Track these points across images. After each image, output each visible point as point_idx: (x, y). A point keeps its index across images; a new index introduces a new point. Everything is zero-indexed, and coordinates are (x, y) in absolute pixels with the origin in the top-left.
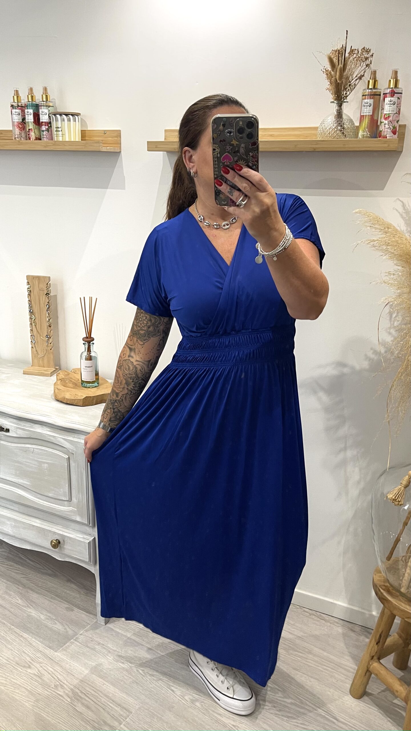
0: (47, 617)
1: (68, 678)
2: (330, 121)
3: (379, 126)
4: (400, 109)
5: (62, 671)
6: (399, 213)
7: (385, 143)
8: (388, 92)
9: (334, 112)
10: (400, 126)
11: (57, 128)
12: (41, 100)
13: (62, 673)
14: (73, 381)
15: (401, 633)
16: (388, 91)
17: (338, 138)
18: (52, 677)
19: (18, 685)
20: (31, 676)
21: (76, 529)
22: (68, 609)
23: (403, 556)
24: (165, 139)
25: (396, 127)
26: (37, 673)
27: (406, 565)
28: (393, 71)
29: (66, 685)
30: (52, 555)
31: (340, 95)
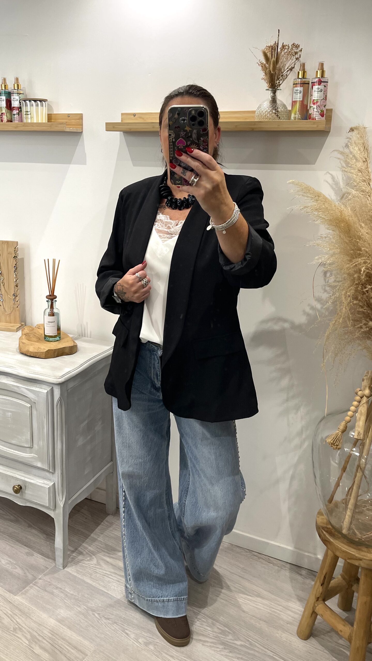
0: (8, 562)
1: (26, 622)
2: (266, 105)
3: (309, 110)
4: (326, 96)
5: (20, 614)
6: (329, 184)
7: (314, 124)
8: (316, 81)
9: (269, 98)
10: (327, 110)
11: (27, 112)
12: (13, 89)
13: (21, 617)
14: (37, 335)
15: (345, 575)
17: (273, 120)
18: (11, 620)
21: (37, 475)
22: (28, 554)
23: (343, 499)
24: (122, 121)
25: (324, 110)
27: (346, 508)
28: (319, 63)
29: (24, 628)
30: (14, 500)
31: (274, 83)
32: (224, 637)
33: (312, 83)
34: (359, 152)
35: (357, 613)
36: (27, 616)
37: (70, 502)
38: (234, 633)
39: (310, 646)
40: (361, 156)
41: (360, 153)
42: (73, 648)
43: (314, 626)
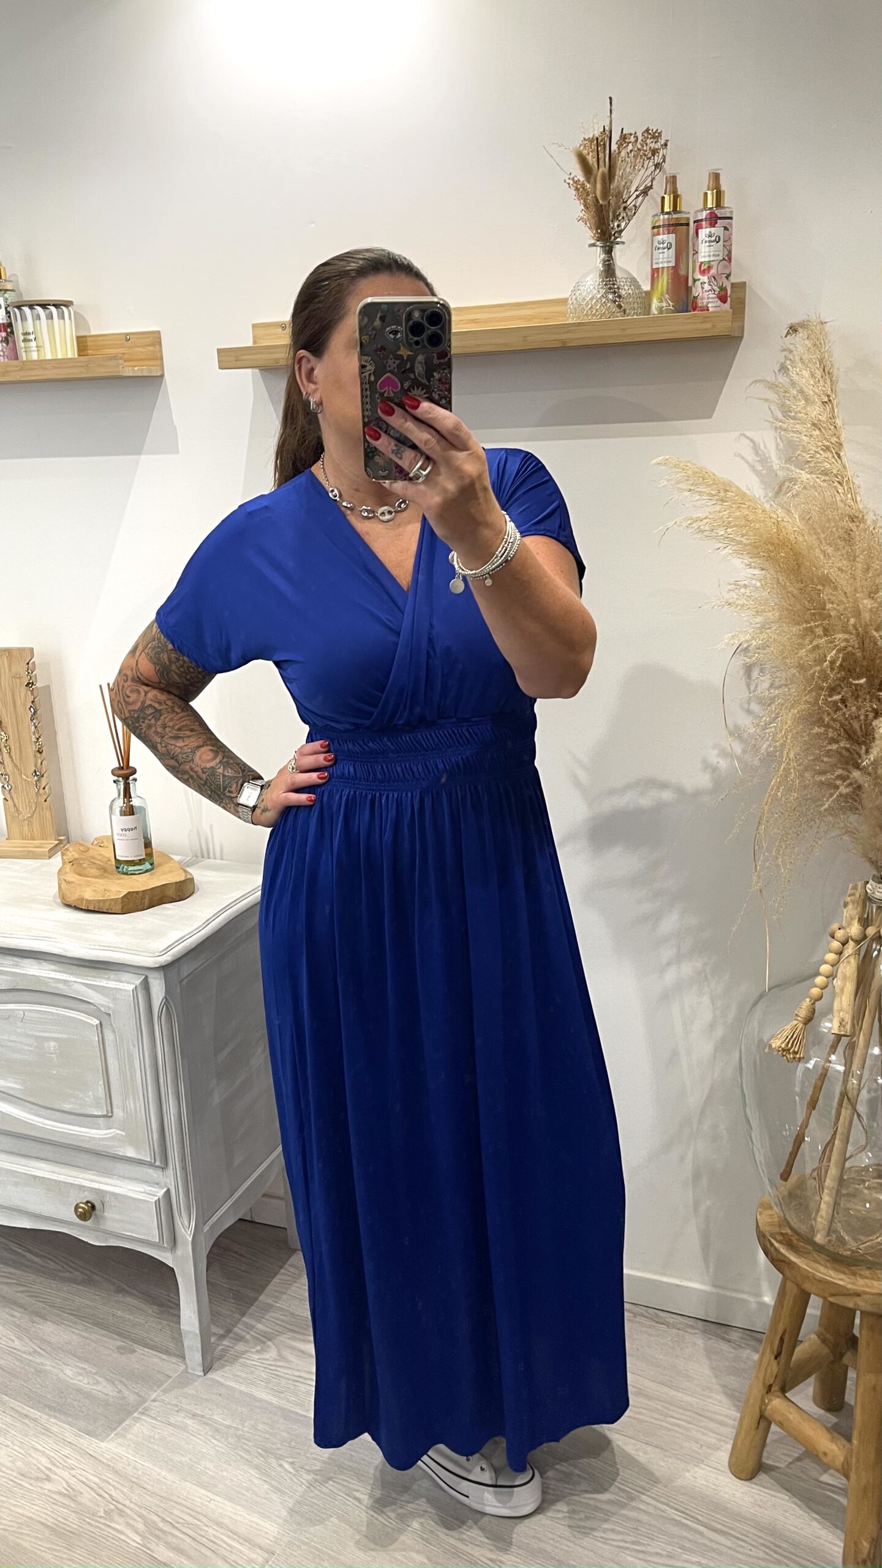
0: (78, 1370)
1: (133, 1496)
2: (591, 283)
3: (691, 287)
4: (730, 252)
5: (118, 1480)
6: (747, 462)
7: (704, 321)
8: (704, 217)
9: (597, 264)
10: (733, 285)
11: (26, 334)
13: (120, 1487)
14: (98, 862)
15: (824, 1333)
16: (704, 215)
17: (609, 318)
18: (99, 1495)
19: (26, 1520)
20: (52, 1498)
21: (126, 1175)
22: (121, 1350)
23: (814, 1170)
24: (255, 341)
25: (726, 288)
26: (67, 1490)
27: (821, 1188)
28: (710, 174)
29: (128, 1508)
30: (79, 1235)
31: (607, 229)
34: (812, 382)
35: (858, 1412)
36: (133, 1482)
37: (206, 1228)
39: (761, 1491)
40: (817, 391)
41: (815, 383)
42: (241, 1541)
43: (765, 1449)
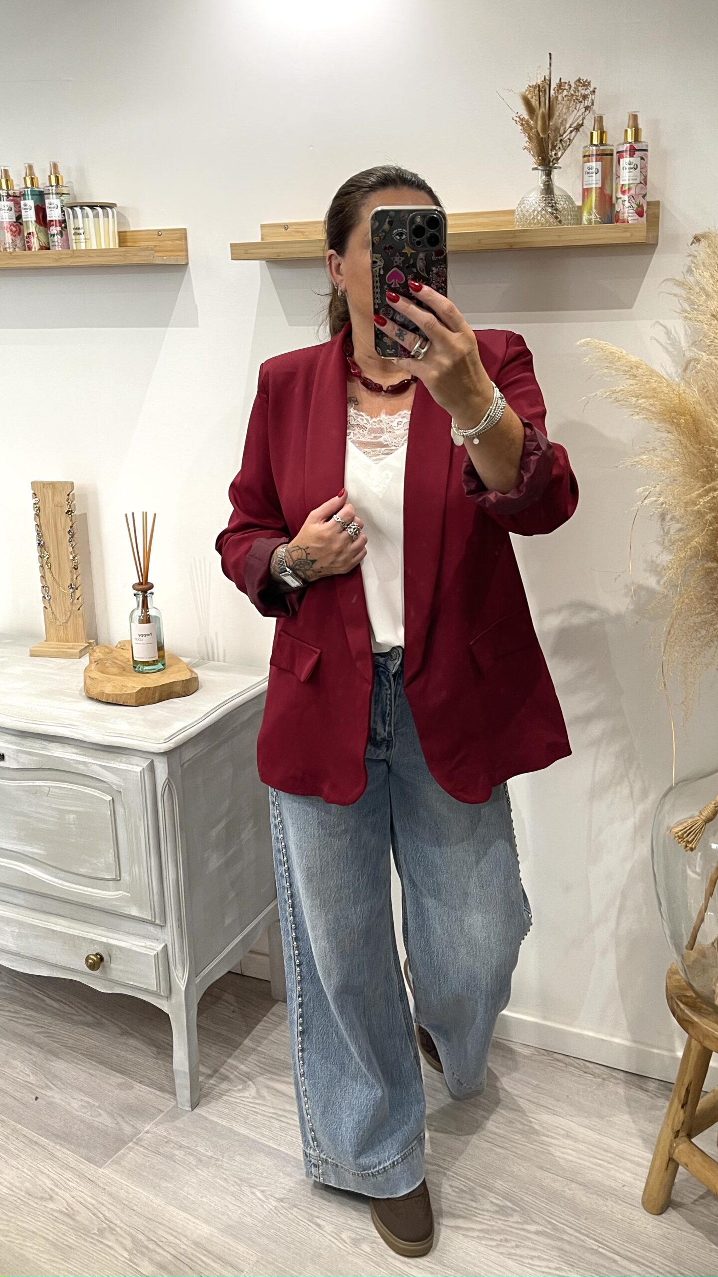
0: (82, 1103)
1: (123, 1215)
2: (534, 199)
3: (614, 204)
4: (646, 177)
5: (110, 1201)
6: (661, 345)
7: (625, 231)
8: (625, 149)
9: (539, 184)
10: (649, 203)
11: (77, 229)
12: (48, 185)
13: (112, 1208)
14: (118, 662)
16: (625, 147)
17: (548, 226)
18: (94, 1215)
19: (31, 1231)
20: (55, 1216)
21: (131, 932)
22: (121, 1086)
23: (714, 941)
24: (263, 239)
25: (642, 206)
26: (66, 1209)
28: (629, 116)
29: (119, 1227)
30: (88, 983)
31: (547, 156)
32: (506, 1219)
33: (618, 152)
34: (713, 282)
36: (125, 1205)
37: (198, 979)
38: (523, 1209)
39: (668, 1225)
42: (216, 1257)
